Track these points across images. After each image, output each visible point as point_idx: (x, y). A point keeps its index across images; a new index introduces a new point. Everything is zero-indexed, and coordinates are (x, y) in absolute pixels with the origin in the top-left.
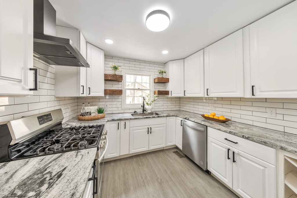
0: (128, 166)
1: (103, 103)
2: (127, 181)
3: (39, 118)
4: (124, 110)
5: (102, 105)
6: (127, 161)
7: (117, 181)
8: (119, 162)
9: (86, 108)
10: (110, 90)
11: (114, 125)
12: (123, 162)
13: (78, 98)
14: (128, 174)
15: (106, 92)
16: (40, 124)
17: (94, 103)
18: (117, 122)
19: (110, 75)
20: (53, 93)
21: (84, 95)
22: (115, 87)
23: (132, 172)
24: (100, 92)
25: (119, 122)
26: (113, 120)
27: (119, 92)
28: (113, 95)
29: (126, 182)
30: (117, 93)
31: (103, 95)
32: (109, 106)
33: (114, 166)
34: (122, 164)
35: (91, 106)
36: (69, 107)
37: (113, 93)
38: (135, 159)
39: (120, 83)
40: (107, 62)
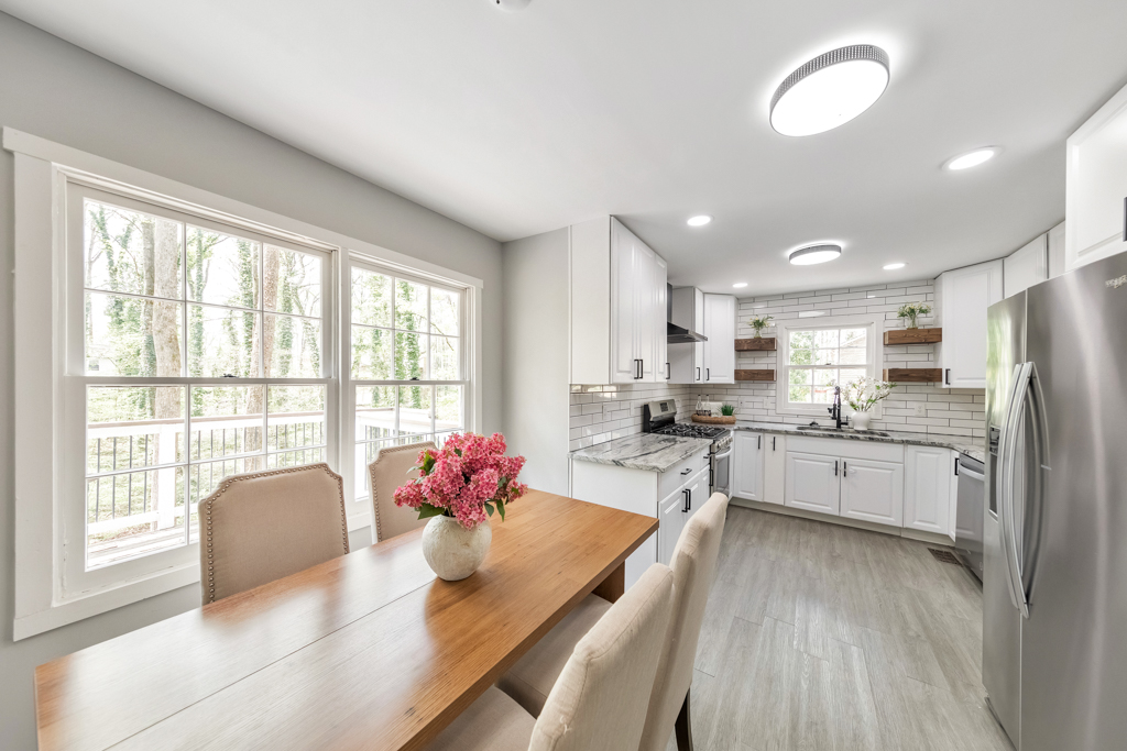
1: (735, 398)
4: (783, 415)
5: (731, 400)
9: (703, 403)
10: (745, 371)
11: (751, 438)
13: (691, 387)
15: (738, 375)
17: (716, 397)
18: (758, 434)
19: (746, 340)
21: (701, 382)
22: (760, 363)
24: (726, 376)
25: (761, 434)
26: (748, 429)
27: (768, 376)
30: (761, 377)
31: (733, 382)
32: (745, 404)
35: (711, 400)
37: (753, 377)
39: (774, 354)
40: (741, 313)
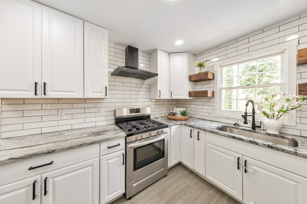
0: (195, 189)
2: (178, 198)
3: (130, 110)
4: (218, 117)
5: (193, 108)
6: (201, 184)
7: (172, 187)
8: (192, 176)
10: (194, 92)
12: (196, 180)
14: (186, 194)
16: (130, 113)
19: (194, 75)
20: (148, 97)
23: (191, 198)
24: (183, 95)
25: (192, 129)
27: (204, 94)
28: (203, 98)
29: (176, 198)
30: (201, 95)
31: (189, 98)
32: (199, 110)
33: (185, 175)
34: (193, 181)
36: (164, 107)
37: (197, 95)
38: (212, 192)
39: (213, 82)
